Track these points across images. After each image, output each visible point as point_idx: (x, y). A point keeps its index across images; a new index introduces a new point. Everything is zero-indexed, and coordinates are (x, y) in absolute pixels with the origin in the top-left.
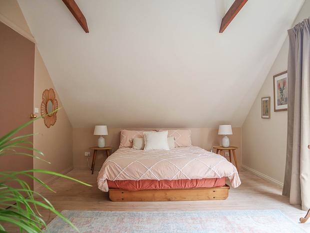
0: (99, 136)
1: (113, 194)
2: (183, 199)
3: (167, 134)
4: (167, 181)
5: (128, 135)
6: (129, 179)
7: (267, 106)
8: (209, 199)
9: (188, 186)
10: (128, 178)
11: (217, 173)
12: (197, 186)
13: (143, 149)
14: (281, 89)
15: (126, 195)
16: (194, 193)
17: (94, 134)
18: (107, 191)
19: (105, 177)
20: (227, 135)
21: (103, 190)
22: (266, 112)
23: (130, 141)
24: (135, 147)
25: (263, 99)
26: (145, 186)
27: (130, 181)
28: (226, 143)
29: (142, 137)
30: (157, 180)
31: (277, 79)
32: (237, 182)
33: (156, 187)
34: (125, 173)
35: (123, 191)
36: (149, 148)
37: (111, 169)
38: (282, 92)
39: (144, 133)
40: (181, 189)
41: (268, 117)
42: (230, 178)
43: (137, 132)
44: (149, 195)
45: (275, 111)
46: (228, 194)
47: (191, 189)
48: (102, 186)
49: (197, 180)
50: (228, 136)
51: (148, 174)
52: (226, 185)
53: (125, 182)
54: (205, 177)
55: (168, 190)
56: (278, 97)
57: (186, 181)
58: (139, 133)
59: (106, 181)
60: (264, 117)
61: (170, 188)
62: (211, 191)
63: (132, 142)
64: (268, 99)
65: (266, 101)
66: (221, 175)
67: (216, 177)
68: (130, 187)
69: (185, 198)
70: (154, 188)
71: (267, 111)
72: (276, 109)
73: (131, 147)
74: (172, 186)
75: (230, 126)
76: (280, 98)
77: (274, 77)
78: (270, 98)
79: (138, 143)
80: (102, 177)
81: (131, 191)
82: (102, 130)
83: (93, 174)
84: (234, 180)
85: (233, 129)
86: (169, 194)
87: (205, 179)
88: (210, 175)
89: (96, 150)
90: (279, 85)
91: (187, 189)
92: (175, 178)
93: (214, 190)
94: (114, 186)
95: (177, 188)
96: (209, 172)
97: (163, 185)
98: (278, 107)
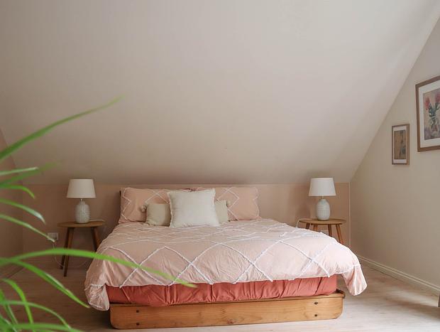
0: (77, 201)
1: (118, 316)
2: (257, 320)
3: (214, 196)
4: (226, 286)
5: (136, 199)
6: (152, 282)
7: (402, 142)
8: (307, 318)
9: (268, 295)
10: (150, 282)
11: (323, 267)
12: (285, 294)
13: (168, 225)
14: (430, 108)
15: (144, 316)
16: (277, 307)
17: (68, 197)
18: (107, 309)
19: (103, 279)
20: (325, 197)
21: (99, 307)
22: (401, 151)
23: (140, 210)
24: (151, 221)
25: (395, 129)
26: (183, 295)
27: (153, 288)
28: (324, 211)
29: (166, 202)
30: (206, 285)
31: (422, 90)
32: (359, 284)
33: (204, 298)
34: (144, 273)
35: (138, 308)
36: (179, 222)
37: (115, 265)
38: (433, 113)
39: (170, 193)
40: (255, 301)
41: (405, 161)
42: (347, 277)
43: (154, 191)
44: (191, 314)
45: (420, 149)
46: (342, 307)
47: (273, 299)
48: (97, 299)
49: (284, 283)
50: (328, 198)
51: (191, 272)
52: (338, 291)
53: (144, 290)
54: (300, 275)
55: (227, 303)
56: (425, 123)
57: (264, 284)
58: (157, 193)
59: (105, 288)
60: (395, 161)
61: (232, 299)
62: (310, 303)
63: (145, 212)
64: (405, 128)
65: (402, 132)
66: (330, 272)
67: (320, 276)
68: (153, 300)
69: (261, 319)
70: (201, 299)
71: (404, 152)
72: (421, 147)
73: (143, 221)
74: (236, 295)
75: (332, 179)
76: (429, 126)
77: (418, 86)
78: (408, 126)
79: (158, 213)
80: (96, 279)
81: (153, 308)
82: (84, 189)
83: (65, 276)
84: (355, 280)
85: (336, 185)
86: (231, 311)
87: (299, 281)
88: (309, 271)
89: (73, 228)
90: (427, 102)
91: (265, 301)
92: (242, 279)
93: (317, 300)
94: (120, 298)
95: (245, 298)
96: (309, 266)
97: (220, 292)
98: (424, 144)
